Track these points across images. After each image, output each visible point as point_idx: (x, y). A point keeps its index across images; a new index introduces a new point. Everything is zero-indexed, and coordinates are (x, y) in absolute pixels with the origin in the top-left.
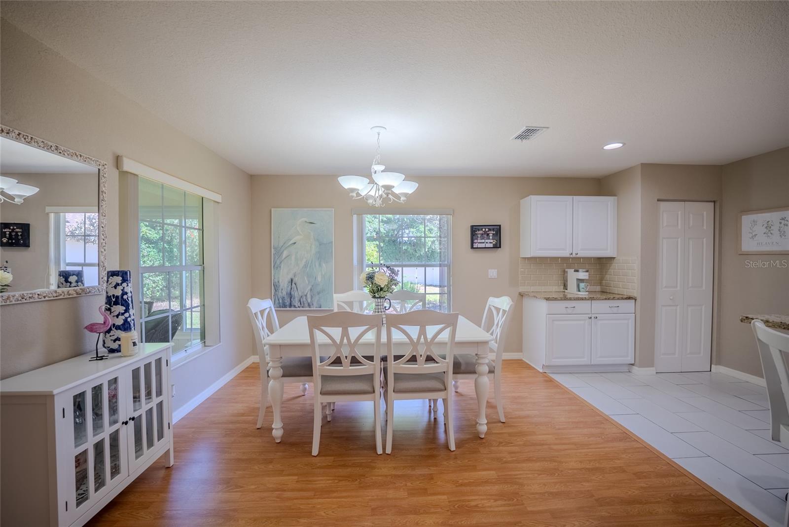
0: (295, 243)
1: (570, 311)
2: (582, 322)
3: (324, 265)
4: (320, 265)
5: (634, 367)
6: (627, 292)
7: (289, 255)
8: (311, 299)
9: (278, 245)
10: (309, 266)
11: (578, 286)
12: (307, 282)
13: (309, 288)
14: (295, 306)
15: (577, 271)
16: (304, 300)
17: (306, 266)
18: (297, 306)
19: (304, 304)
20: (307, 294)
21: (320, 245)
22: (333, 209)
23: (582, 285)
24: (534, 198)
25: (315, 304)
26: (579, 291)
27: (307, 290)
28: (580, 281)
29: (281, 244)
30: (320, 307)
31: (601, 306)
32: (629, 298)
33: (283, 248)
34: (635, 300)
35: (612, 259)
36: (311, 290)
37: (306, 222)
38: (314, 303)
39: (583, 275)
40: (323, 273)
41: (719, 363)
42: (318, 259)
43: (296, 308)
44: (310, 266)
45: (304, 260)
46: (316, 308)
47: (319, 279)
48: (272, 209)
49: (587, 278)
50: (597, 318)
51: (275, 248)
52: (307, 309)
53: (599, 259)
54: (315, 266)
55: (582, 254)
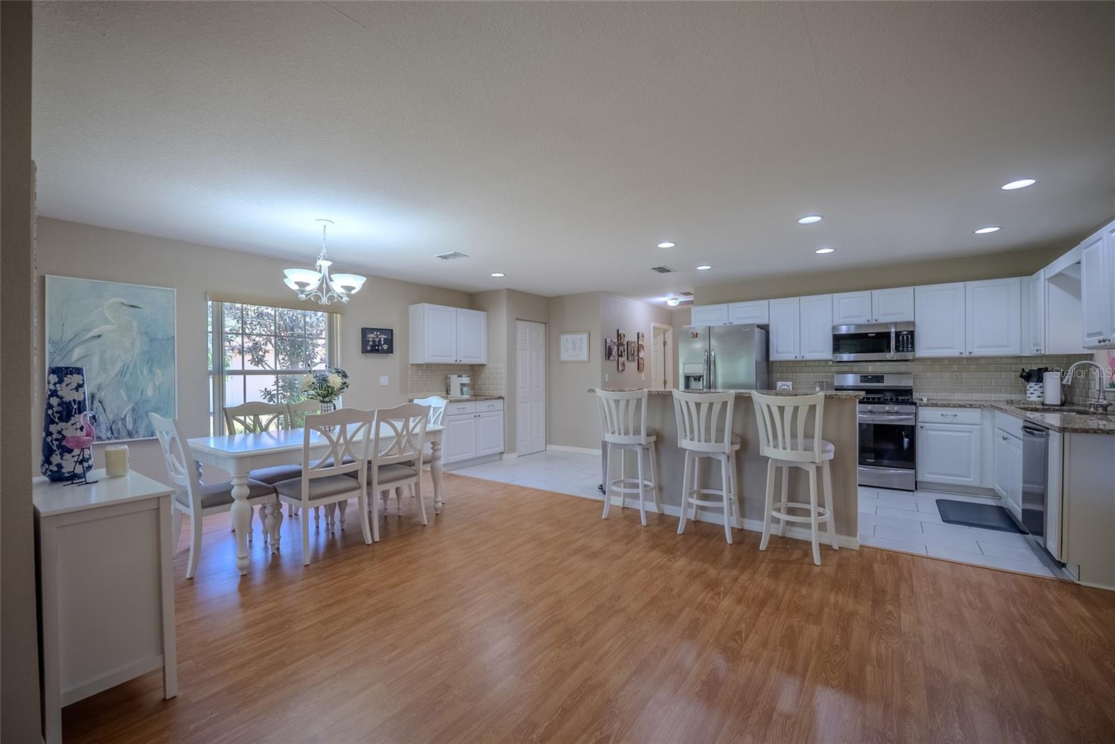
0: (99, 336)
1: (461, 412)
2: (469, 421)
3: (158, 371)
4: (151, 371)
5: (504, 455)
6: (497, 394)
7: (87, 356)
8: (134, 424)
9: (61, 339)
10: (129, 372)
11: (462, 390)
12: (125, 397)
13: (130, 407)
14: (99, 438)
15: (459, 376)
16: (120, 425)
17: (122, 373)
18: (104, 436)
19: (119, 432)
20: (125, 416)
21: (151, 341)
22: (175, 290)
23: (465, 389)
24: (426, 307)
25: (142, 432)
26: (462, 394)
27: (127, 409)
28: (463, 385)
29: (69, 336)
30: (153, 436)
31: (481, 406)
32: (500, 398)
33: (71, 345)
34: (503, 399)
35: (483, 365)
36: (133, 410)
37: (123, 303)
38: (139, 429)
39: (466, 380)
40: (157, 384)
41: (550, 443)
42: (148, 363)
43: (102, 440)
44: (131, 374)
45: (119, 366)
46: (144, 437)
47: (150, 392)
48: (47, 276)
49: (469, 382)
50: (480, 416)
51: (52, 343)
52: (125, 440)
53: (472, 365)
54: (142, 373)
55: (465, 361)
